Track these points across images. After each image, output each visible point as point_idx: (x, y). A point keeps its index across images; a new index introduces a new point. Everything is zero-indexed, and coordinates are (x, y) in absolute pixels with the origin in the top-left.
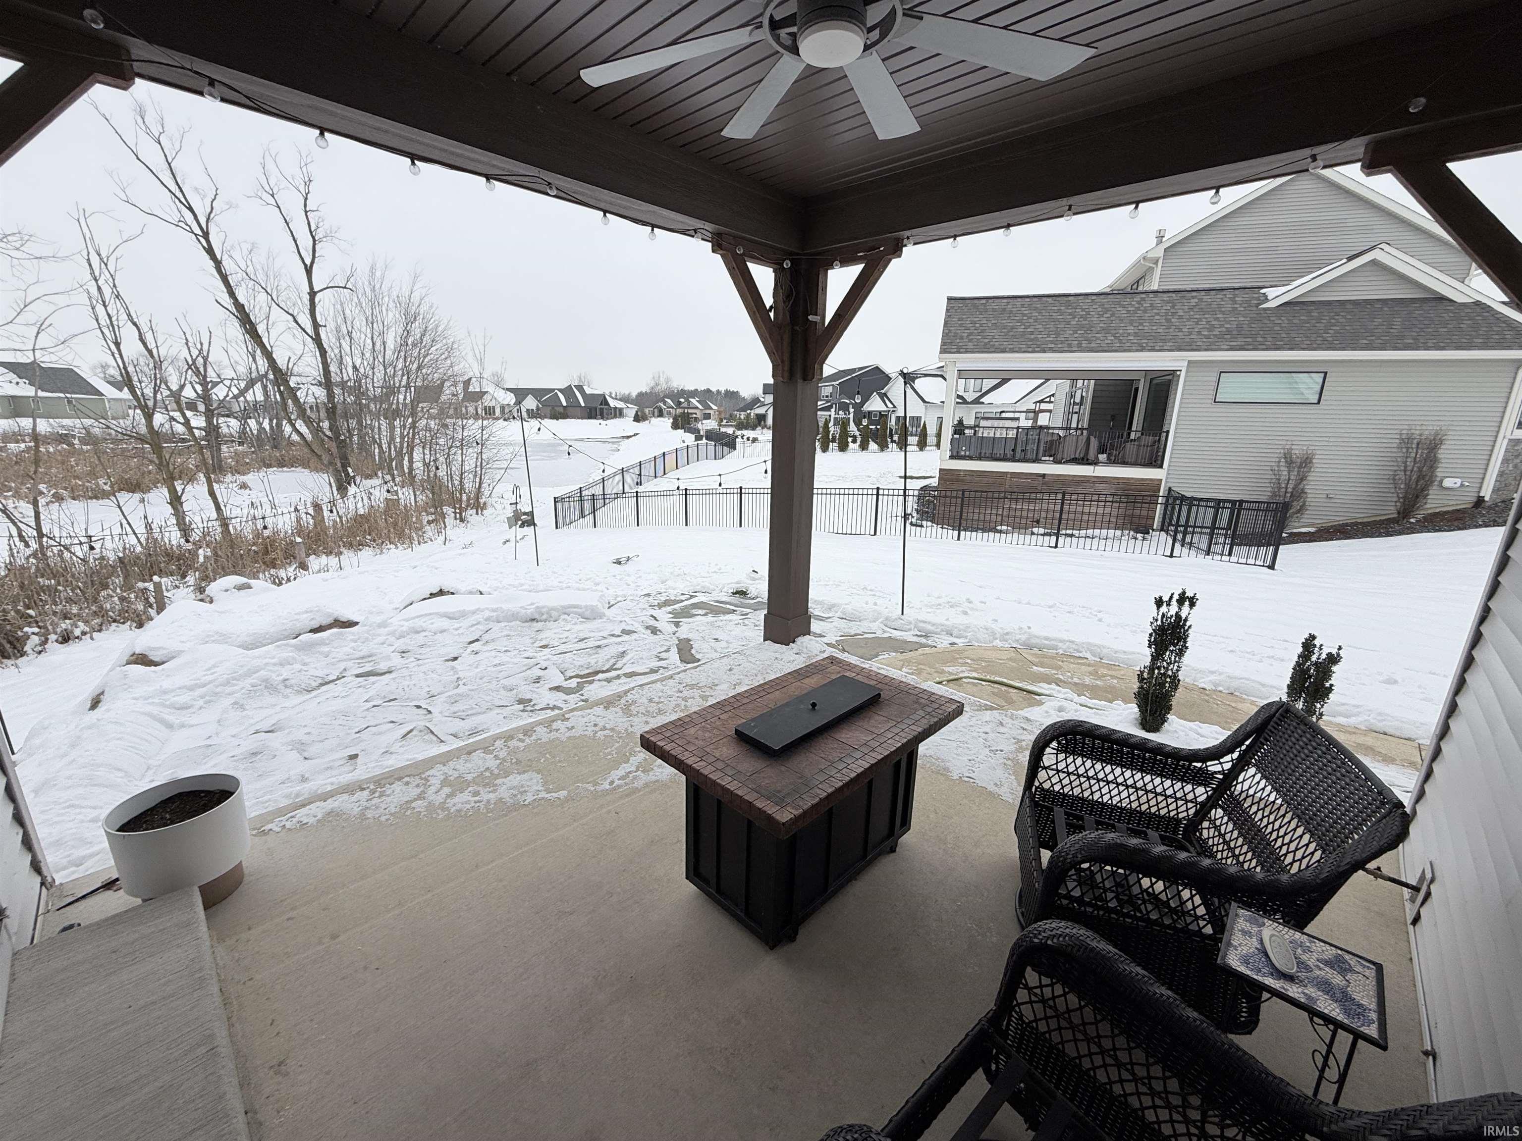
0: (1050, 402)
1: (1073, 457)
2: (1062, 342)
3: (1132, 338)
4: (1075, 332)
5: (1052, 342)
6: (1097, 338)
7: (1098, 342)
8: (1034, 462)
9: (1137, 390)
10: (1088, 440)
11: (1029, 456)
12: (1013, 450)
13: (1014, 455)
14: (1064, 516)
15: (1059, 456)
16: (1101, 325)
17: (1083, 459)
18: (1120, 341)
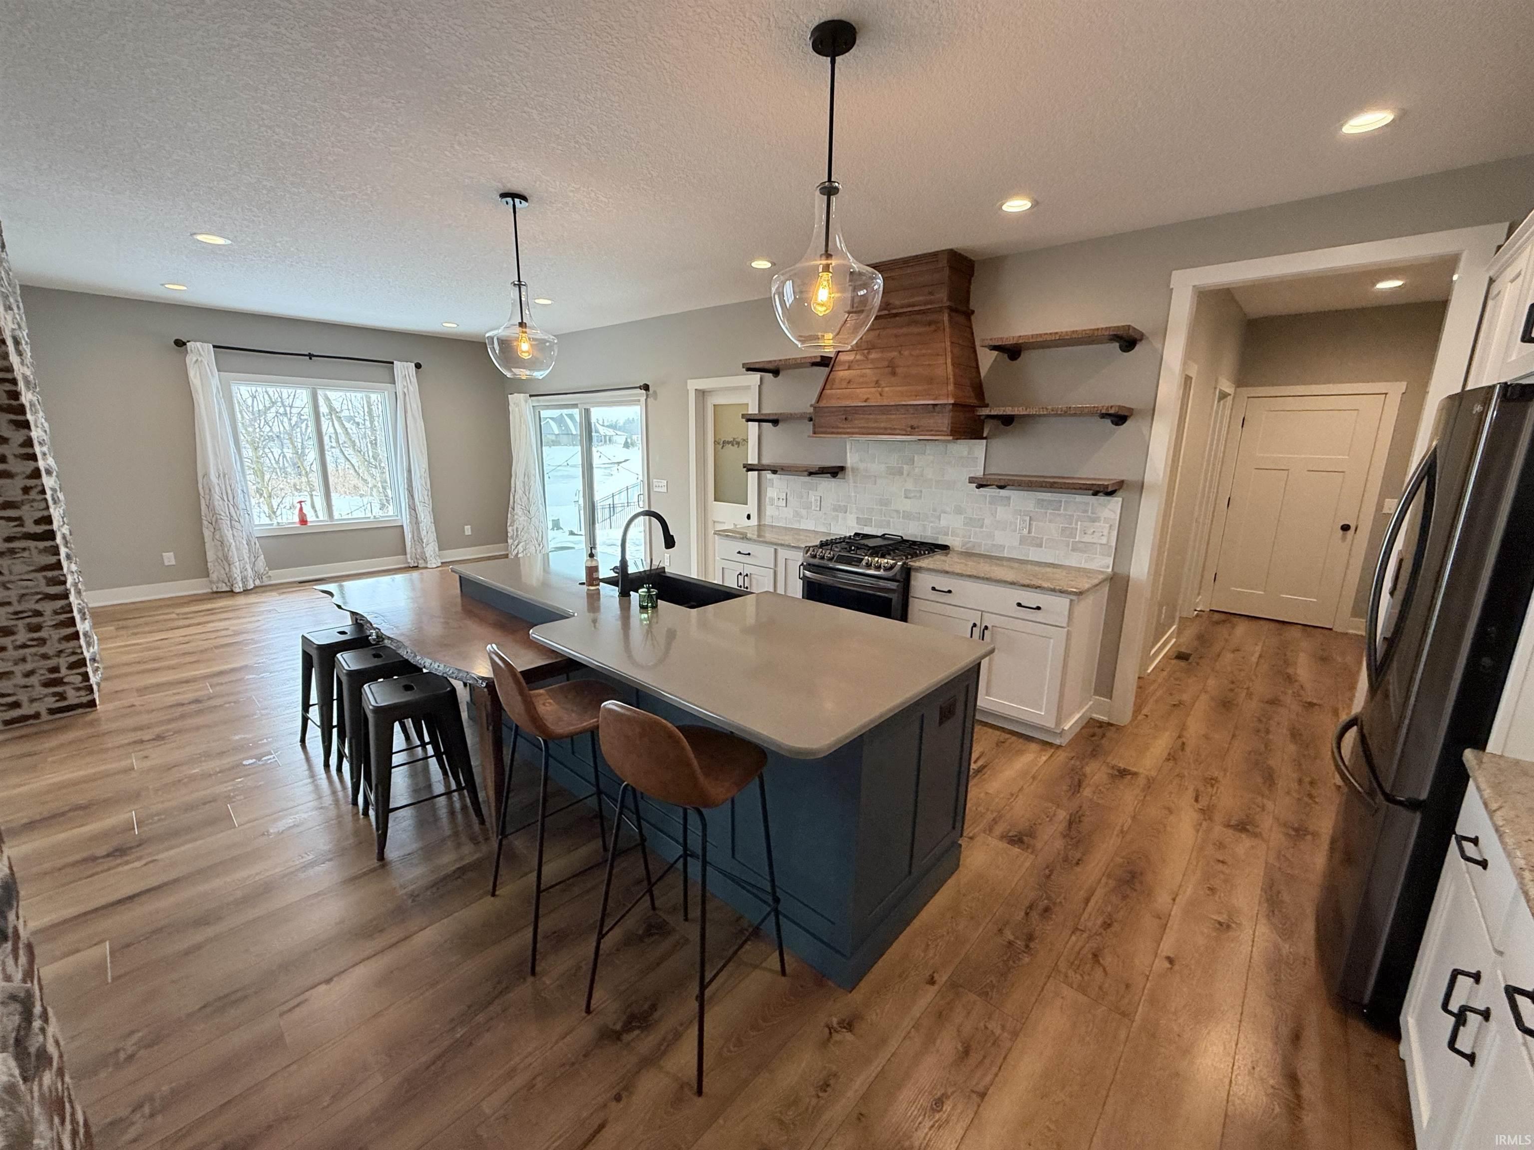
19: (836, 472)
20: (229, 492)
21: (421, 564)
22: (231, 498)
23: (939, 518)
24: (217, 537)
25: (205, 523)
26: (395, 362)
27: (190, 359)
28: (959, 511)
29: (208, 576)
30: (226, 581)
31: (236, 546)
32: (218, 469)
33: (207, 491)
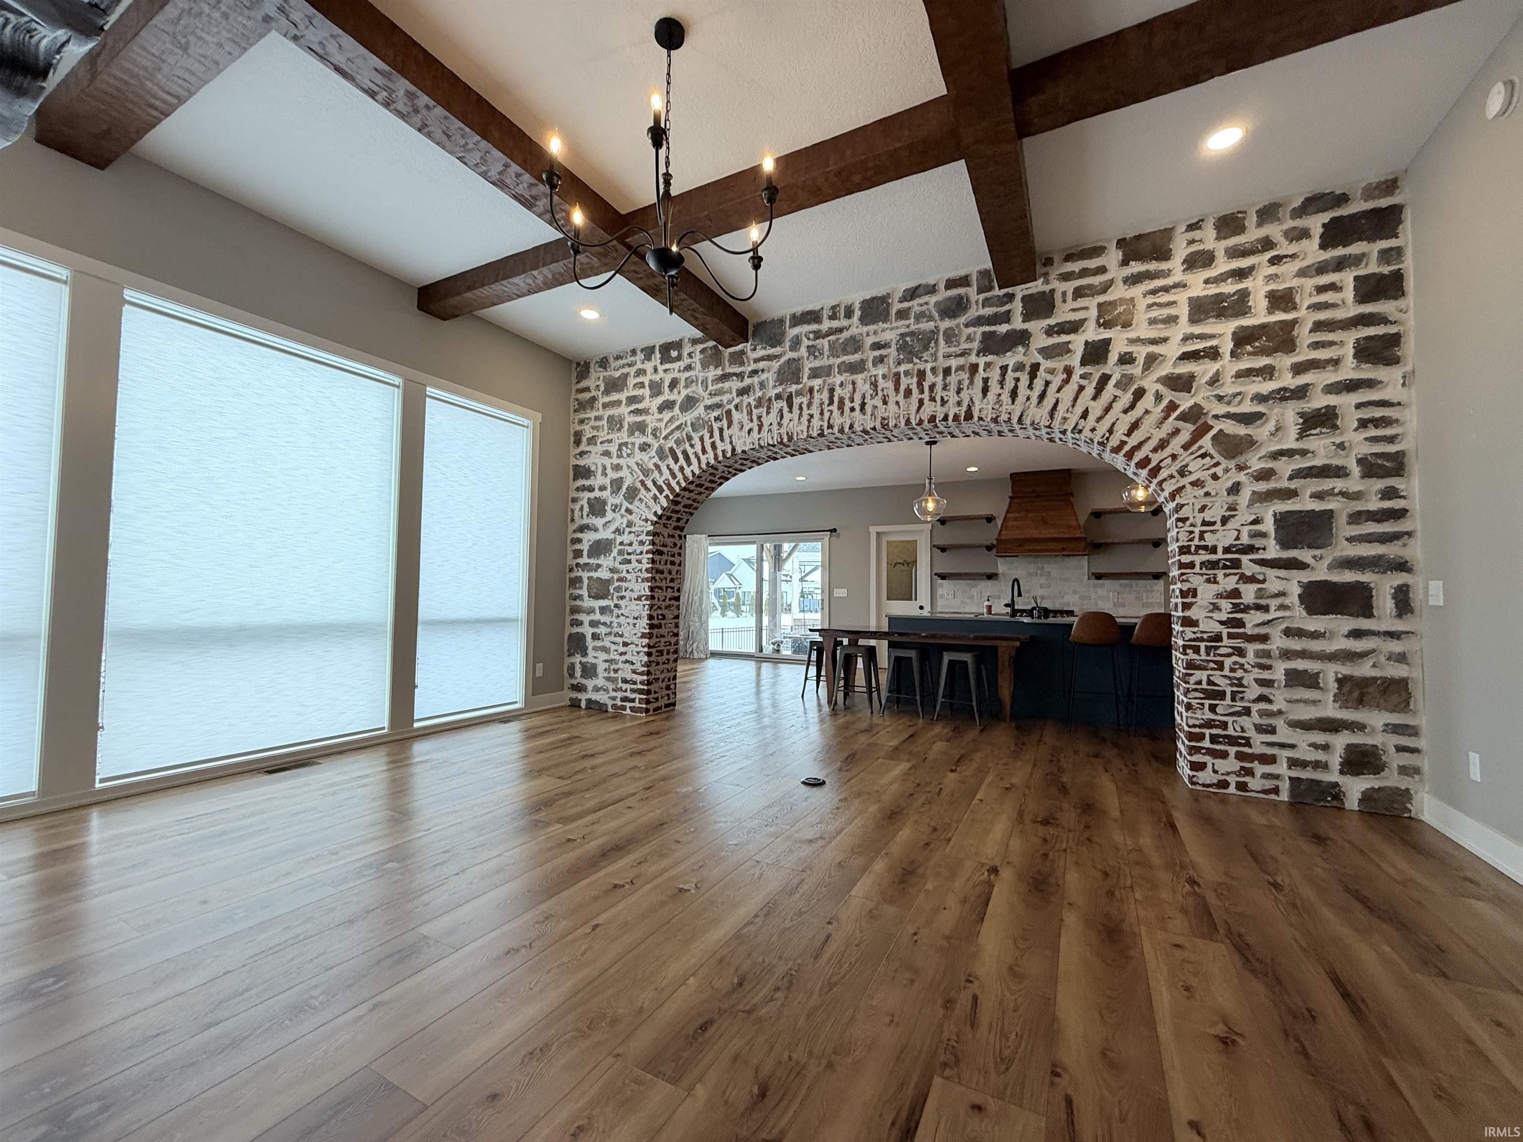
19: (991, 577)
23: (1063, 597)
28: (1075, 592)
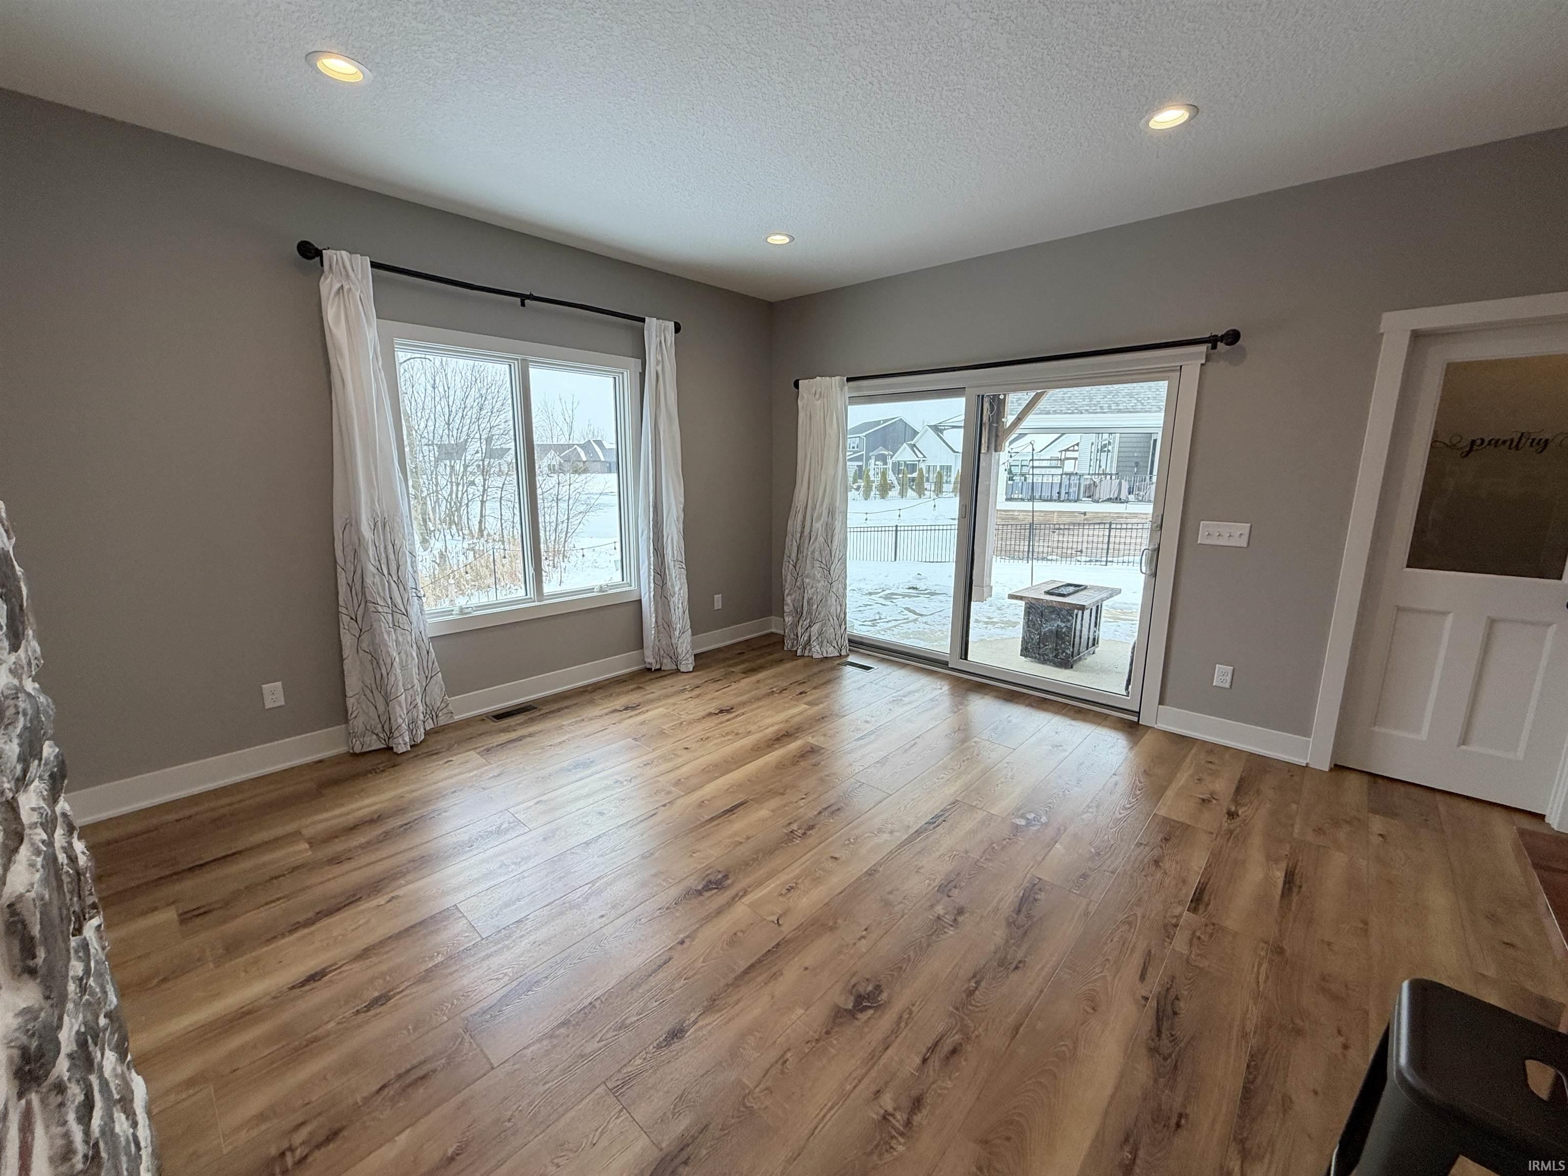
0: (1074, 451)
1: (1108, 497)
2: (1095, 405)
3: (1151, 401)
4: (1105, 397)
5: (1087, 405)
6: (1124, 402)
7: (1124, 404)
8: (1076, 501)
9: (1155, 441)
10: (1120, 484)
11: (1071, 498)
12: (1058, 493)
13: (1059, 497)
14: (1111, 546)
15: (1096, 497)
16: (1126, 391)
17: (1116, 498)
18: (1142, 404)
20: (392, 556)
21: (668, 665)
22: (394, 572)
24: (364, 645)
25: (345, 619)
26: (647, 319)
27: (328, 286)
29: (346, 721)
30: (379, 729)
31: (401, 661)
32: (373, 510)
33: (350, 557)
